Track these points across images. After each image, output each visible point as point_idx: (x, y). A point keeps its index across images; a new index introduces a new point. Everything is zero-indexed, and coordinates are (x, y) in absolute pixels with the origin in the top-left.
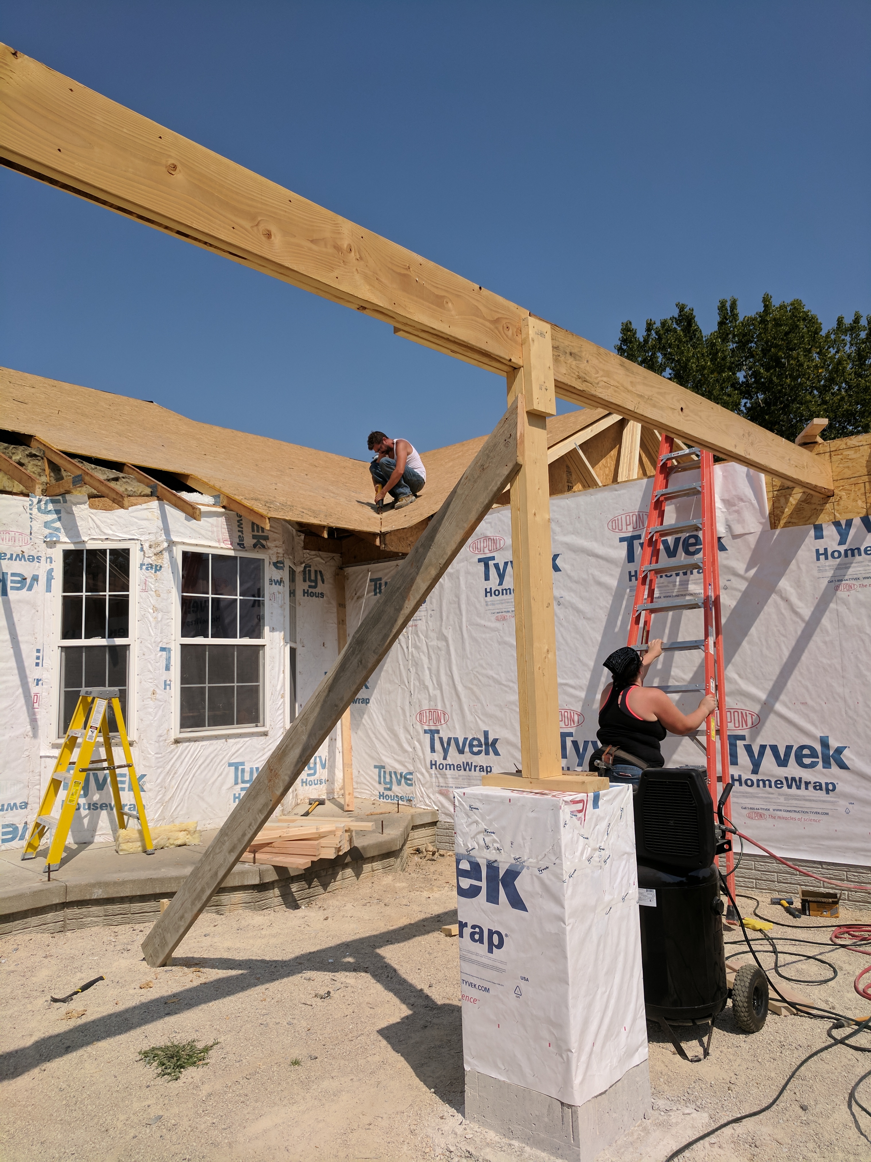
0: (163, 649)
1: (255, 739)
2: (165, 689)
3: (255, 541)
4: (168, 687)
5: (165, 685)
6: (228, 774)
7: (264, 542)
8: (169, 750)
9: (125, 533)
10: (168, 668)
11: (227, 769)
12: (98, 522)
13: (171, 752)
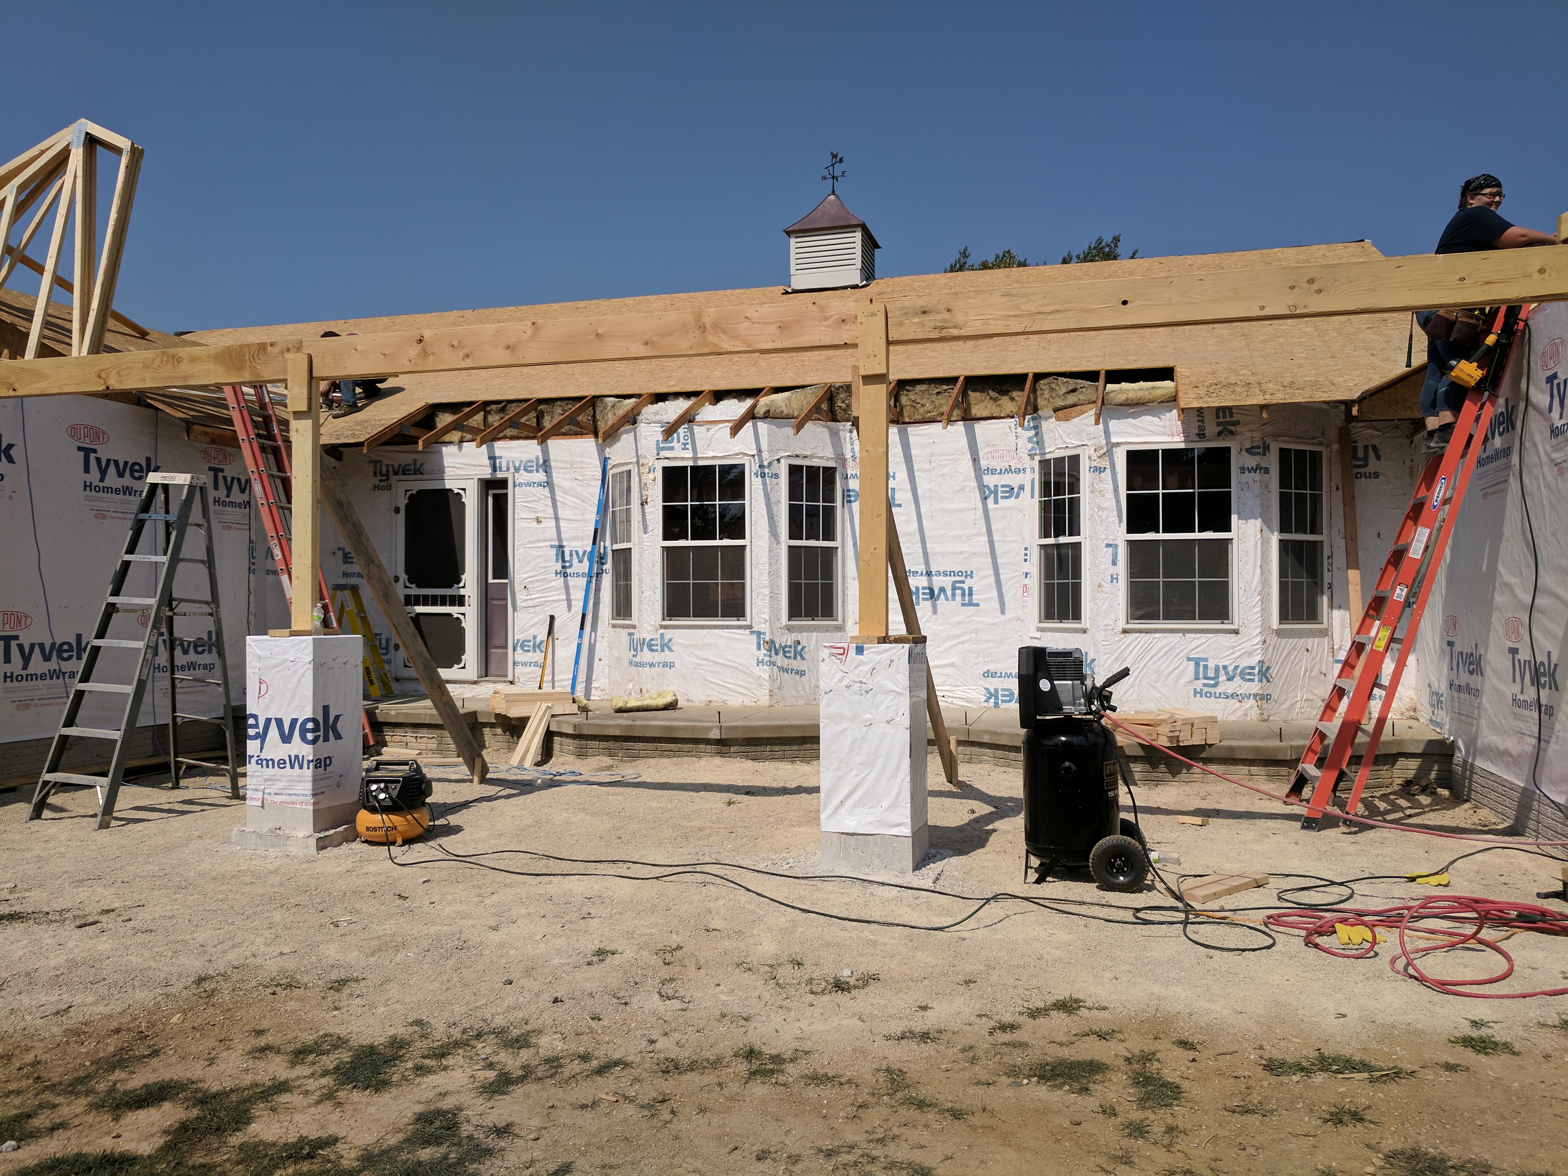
0: (1108, 546)
1: (1221, 637)
2: (1112, 582)
3: (1220, 428)
4: (1115, 581)
5: (1112, 578)
6: (1185, 669)
7: (1233, 428)
8: (1117, 639)
9: (1078, 440)
10: (1114, 563)
11: (1186, 663)
12: (1061, 432)
13: (1119, 641)
